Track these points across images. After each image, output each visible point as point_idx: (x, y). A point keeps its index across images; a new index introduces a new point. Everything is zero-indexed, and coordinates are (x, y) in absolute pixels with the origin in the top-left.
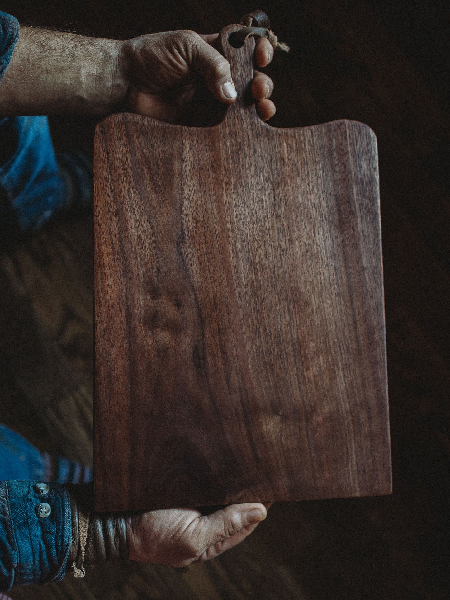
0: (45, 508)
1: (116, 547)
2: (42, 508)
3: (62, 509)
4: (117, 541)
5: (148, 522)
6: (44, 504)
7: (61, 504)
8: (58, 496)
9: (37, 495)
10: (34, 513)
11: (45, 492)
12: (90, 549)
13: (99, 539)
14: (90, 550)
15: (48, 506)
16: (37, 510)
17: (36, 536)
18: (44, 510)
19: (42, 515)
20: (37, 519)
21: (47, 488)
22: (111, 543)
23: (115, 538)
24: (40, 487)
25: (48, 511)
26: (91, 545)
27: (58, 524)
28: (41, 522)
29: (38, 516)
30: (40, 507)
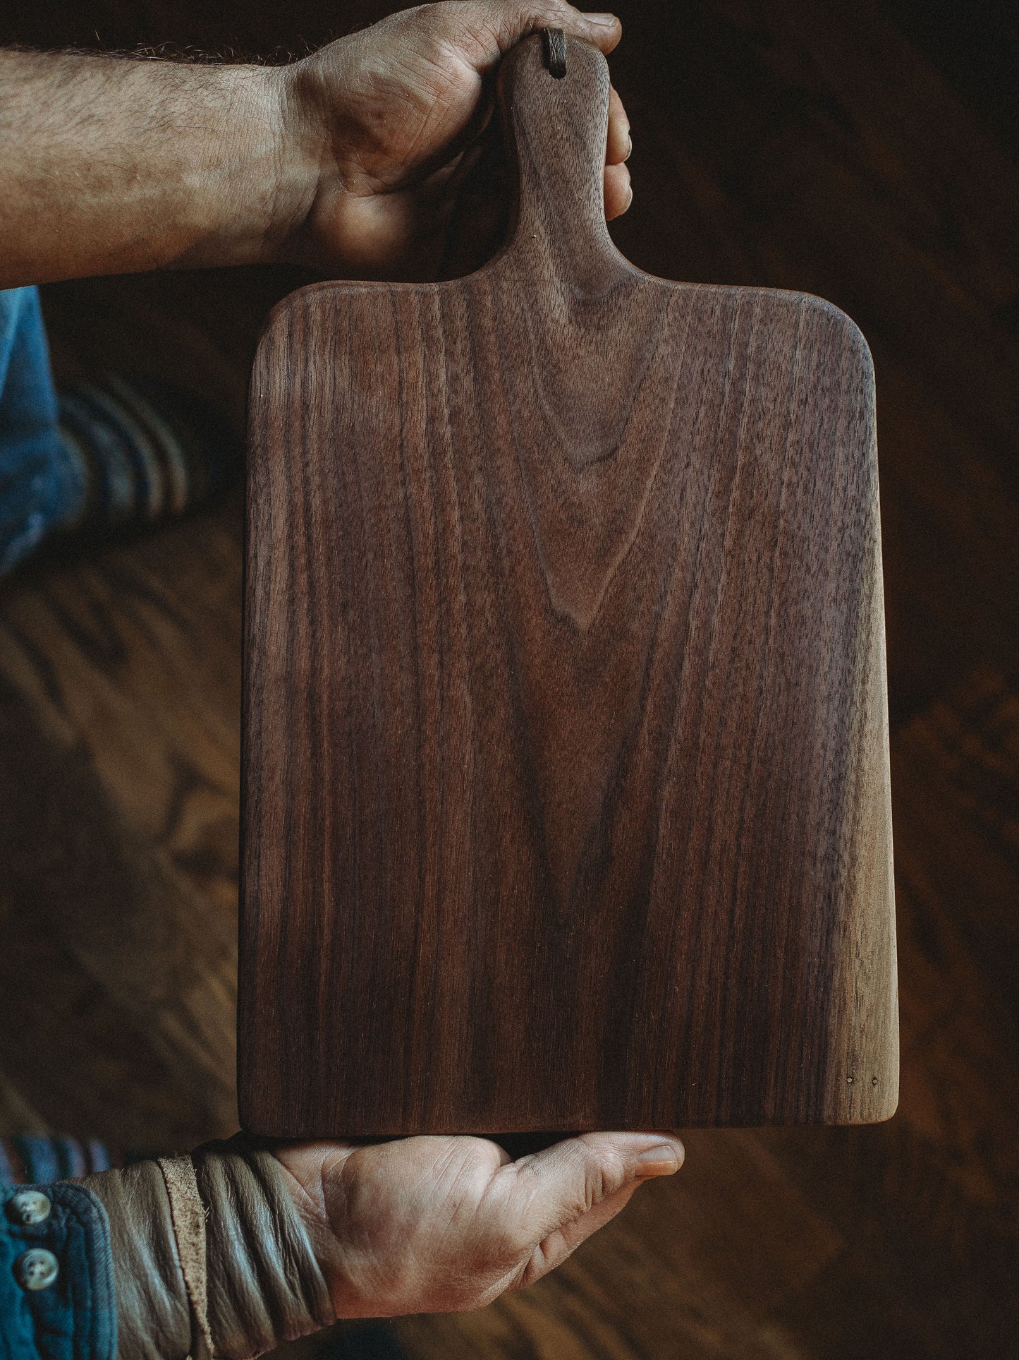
0: (42, 1263)
1: (296, 1295)
2: (32, 1264)
3: (87, 1264)
4: (293, 1274)
5: (374, 1201)
6: (37, 1253)
7: (84, 1249)
8: (73, 1223)
9: (16, 1228)
10: (11, 1279)
11: (38, 1217)
12: (223, 1314)
13: (241, 1280)
14: (224, 1316)
15: (50, 1257)
16: (19, 1271)
17: (22, 1342)
18: (38, 1269)
19: (34, 1283)
20: (20, 1293)
21: (43, 1206)
22: (279, 1286)
23: (285, 1270)
24: (25, 1204)
25: (50, 1272)
26: (225, 1302)
27: (79, 1305)
28: (33, 1300)
29: (23, 1285)
30: (27, 1261)
